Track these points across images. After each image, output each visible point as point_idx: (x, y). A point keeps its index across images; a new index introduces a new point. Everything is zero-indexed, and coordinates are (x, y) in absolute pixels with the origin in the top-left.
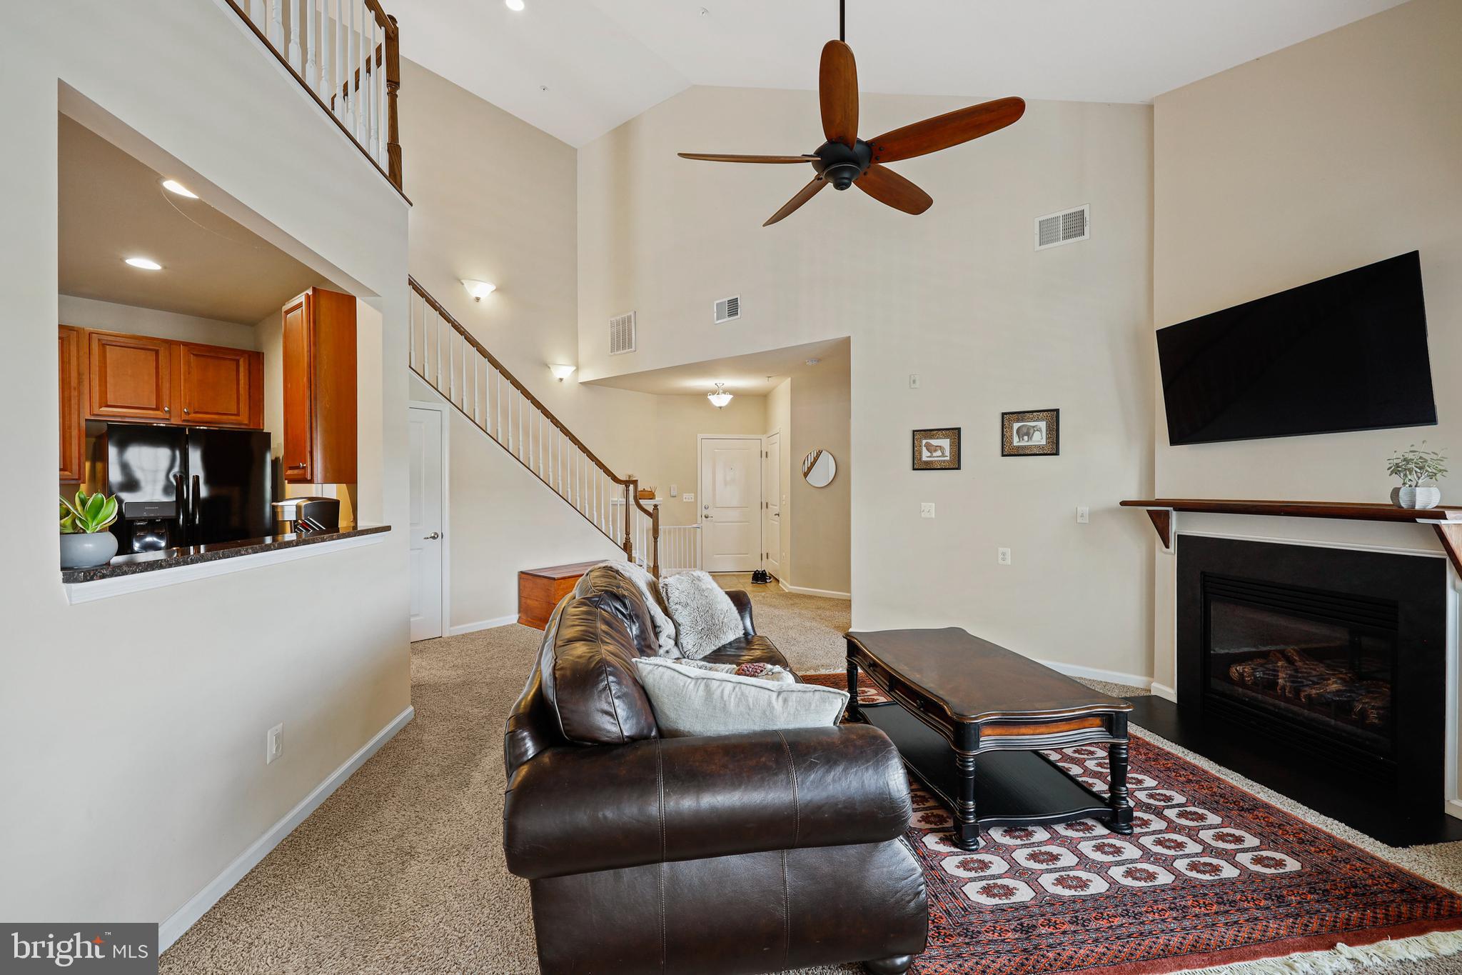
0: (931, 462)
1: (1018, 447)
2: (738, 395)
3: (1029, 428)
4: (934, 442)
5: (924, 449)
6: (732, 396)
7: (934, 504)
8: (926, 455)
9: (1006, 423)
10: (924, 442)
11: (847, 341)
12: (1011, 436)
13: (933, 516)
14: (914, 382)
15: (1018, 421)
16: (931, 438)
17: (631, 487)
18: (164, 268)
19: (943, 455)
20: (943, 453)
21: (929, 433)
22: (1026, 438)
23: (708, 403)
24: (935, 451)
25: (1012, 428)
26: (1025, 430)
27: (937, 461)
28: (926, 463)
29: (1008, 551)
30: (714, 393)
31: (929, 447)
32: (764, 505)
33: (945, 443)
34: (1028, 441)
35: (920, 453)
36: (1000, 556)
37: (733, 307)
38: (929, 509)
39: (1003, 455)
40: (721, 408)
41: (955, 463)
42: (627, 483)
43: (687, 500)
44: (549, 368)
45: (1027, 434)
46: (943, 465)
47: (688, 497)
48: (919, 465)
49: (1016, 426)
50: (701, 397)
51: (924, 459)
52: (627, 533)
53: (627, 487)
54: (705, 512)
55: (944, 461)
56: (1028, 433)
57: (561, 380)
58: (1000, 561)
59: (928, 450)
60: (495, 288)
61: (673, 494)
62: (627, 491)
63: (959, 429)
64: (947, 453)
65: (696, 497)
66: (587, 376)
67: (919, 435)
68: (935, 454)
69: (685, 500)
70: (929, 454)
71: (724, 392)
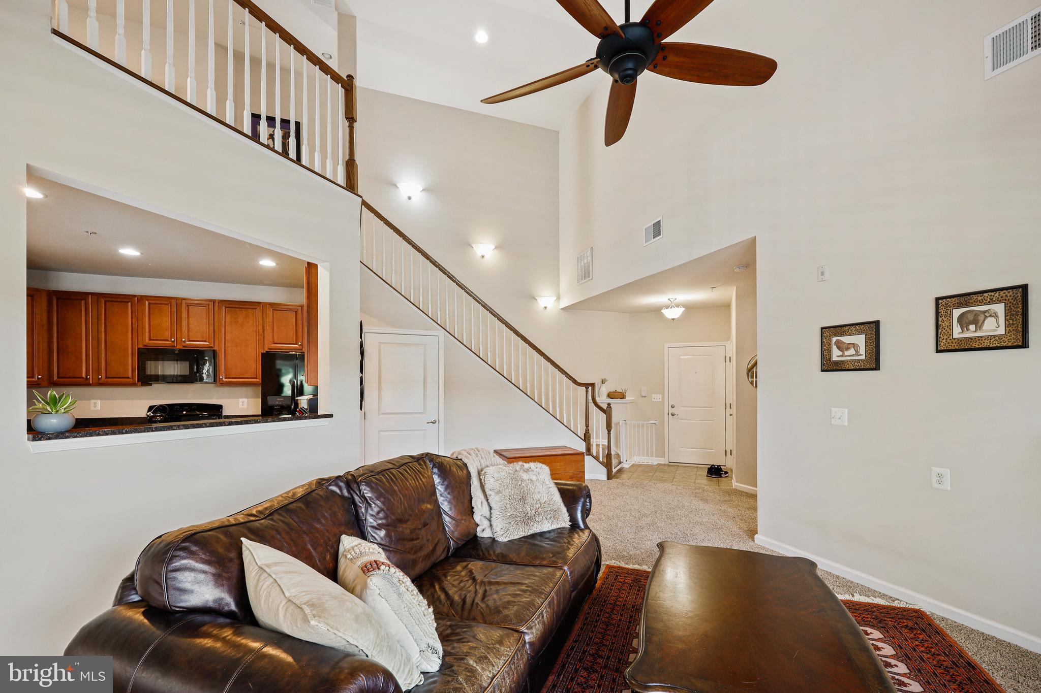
0: (843, 362)
1: (961, 340)
2: (691, 309)
3: (977, 314)
4: (846, 339)
5: (834, 348)
6: (684, 309)
7: (847, 410)
8: (836, 355)
9: (942, 311)
10: (834, 339)
11: (754, 241)
12: (951, 326)
13: (846, 424)
14: (822, 274)
15: (960, 305)
16: (842, 335)
17: (590, 388)
18: (277, 264)
19: (857, 354)
20: (857, 351)
21: (840, 329)
22: (972, 327)
23: (662, 315)
24: (848, 349)
25: (951, 315)
26: (970, 317)
27: (850, 361)
28: (836, 363)
29: (946, 472)
30: (667, 307)
31: (841, 347)
32: (728, 406)
33: (860, 340)
34: (975, 331)
35: (830, 351)
36: (935, 479)
37: (657, 229)
38: (841, 416)
39: (938, 351)
40: (673, 320)
41: (873, 363)
42: (586, 385)
43: (655, 400)
44: (536, 300)
45: (975, 322)
46: (857, 365)
47: (657, 398)
48: (829, 366)
49: (957, 313)
50: (656, 311)
51: (835, 358)
52: (587, 426)
53: (587, 388)
54: (671, 410)
55: (858, 361)
56: (977, 320)
57: (546, 308)
58: (935, 485)
59: (839, 348)
60: (494, 247)
61: (643, 394)
62: (587, 392)
63: (877, 323)
64: (862, 350)
65: (663, 397)
66: (565, 302)
67: (829, 332)
68: (847, 353)
69: (653, 400)
70: (840, 353)
71: (678, 306)
